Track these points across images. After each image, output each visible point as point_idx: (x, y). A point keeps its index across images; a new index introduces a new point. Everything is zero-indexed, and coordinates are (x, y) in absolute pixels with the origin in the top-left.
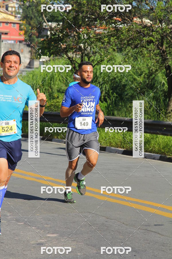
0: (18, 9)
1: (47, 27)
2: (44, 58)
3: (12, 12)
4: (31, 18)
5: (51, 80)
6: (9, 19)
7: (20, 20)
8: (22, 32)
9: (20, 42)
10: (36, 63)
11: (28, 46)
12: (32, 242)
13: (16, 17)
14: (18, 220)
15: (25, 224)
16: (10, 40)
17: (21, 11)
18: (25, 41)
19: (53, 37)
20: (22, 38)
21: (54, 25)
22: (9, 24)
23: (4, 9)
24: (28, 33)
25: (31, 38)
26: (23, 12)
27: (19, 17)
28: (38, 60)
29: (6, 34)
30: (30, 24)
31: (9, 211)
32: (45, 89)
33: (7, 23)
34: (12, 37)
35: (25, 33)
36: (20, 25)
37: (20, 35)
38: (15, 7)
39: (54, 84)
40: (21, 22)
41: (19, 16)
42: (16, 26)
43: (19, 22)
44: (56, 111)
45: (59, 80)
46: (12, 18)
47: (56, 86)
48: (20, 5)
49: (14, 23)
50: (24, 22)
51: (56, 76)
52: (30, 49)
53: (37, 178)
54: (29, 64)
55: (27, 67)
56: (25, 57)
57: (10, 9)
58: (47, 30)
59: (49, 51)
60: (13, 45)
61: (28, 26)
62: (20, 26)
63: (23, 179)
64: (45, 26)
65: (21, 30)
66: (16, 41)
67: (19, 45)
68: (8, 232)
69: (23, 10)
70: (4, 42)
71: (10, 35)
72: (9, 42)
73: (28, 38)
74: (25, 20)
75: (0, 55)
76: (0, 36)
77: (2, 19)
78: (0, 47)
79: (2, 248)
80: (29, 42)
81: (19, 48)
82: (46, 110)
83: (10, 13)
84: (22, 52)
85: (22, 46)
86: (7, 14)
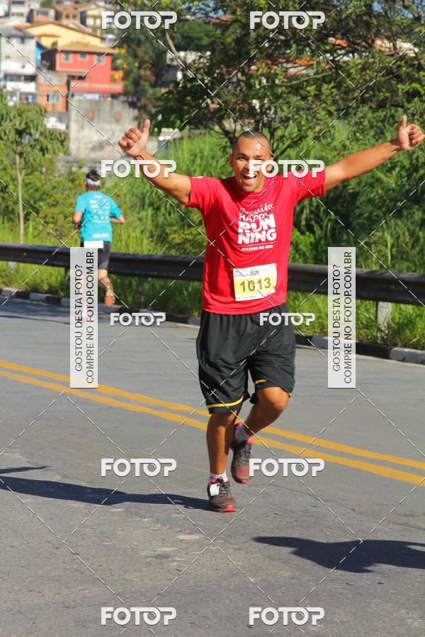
1: (175, 63)
2: (168, 134)
3: (94, 29)
4: (139, 43)
6: (87, 45)
7: (114, 48)
8: (119, 75)
9: (114, 96)
11: (132, 105)
12: (145, 553)
13: (103, 39)
15: (128, 511)
16: (90, 92)
18: (126, 93)
19: (189, 86)
20: (119, 87)
21: (191, 57)
22: (88, 56)
23: (77, 22)
24: (132, 76)
25: (139, 88)
27: (110, 40)
28: (154, 138)
29: (81, 78)
30: (136, 56)
33: (83, 53)
34: (96, 86)
35: (124, 78)
36: (114, 58)
37: (113, 81)
38: (101, 18)
40: (116, 51)
41: (110, 36)
42: (105, 61)
43: (112, 51)
46: (95, 43)
49: (100, 54)
50: (123, 51)
52: (136, 112)
53: (155, 408)
57: (90, 22)
58: (176, 68)
59: (181, 118)
60: (97, 103)
61: (130, 59)
62: (113, 61)
63: (121, 408)
64: (172, 60)
65: (115, 68)
66: (103, 94)
67: (112, 104)
68: (88, 530)
70: (77, 98)
71: (91, 82)
72: (89, 97)
73: (131, 88)
74: (125, 46)
75: (67, 127)
76: (68, 84)
77: (72, 44)
78: (67, 109)
79: (75, 566)
80: (133, 97)
81: (111, 111)
82: (173, 252)
83: (90, 30)
84: (118, 121)
85: (119, 106)
86: (84, 32)
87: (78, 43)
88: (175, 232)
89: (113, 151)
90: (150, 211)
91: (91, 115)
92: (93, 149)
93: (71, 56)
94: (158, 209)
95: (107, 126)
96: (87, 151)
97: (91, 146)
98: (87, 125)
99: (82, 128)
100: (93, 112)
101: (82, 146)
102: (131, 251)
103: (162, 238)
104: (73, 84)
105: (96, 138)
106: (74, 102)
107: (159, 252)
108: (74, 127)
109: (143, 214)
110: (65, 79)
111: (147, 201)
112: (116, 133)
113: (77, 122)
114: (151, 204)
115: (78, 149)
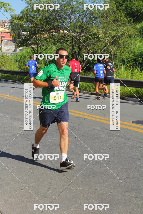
0: (9, 26)
1: (22, 34)
2: (21, 48)
3: (7, 28)
4: (15, 30)
5: (24, 57)
6: (5, 31)
7: (10, 31)
8: (11, 36)
9: (11, 41)
10: (18, 50)
11: (14, 42)
12: (18, 127)
13: (8, 30)
14: (11, 118)
15: (14, 119)
16: (6, 40)
17: (11, 27)
18: (13, 40)
19: (25, 39)
20: (11, 39)
21: (25, 33)
22: (5, 33)
23: (3, 26)
24: (14, 37)
25: (15, 39)
26: (11, 28)
27: (10, 30)
28: (18, 49)
29: (4, 37)
30: (15, 33)
31: (7, 114)
32: (22, 61)
33: (4, 32)
34: (7, 39)
35: (13, 37)
36: (10, 33)
37: (10, 38)
38: (8, 26)
39: (26, 59)
40: (11, 32)
41: (10, 29)
42: (9, 34)
43: (10, 32)
44: (26, 71)
45: (28, 57)
46: (7, 30)
47: (27, 60)
48: (10, 25)
49: (8, 32)
50: (12, 32)
51: (27, 56)
52: (15, 44)
53: (19, 100)
54: (15, 50)
55: (14, 52)
56: (13, 47)
57: (6, 26)
58: (22, 35)
59: (23, 45)
60: (7, 42)
61: (13, 33)
62: (10, 34)
63: (13, 100)
64: (21, 34)
65: (11, 35)
66: (9, 40)
67: (10, 42)
68: (7, 123)
69: (12, 27)
70: (3, 41)
71: (6, 38)
72: (6, 41)
73: (14, 39)
74: (13, 31)
75: (2, 46)
76: (2, 38)
77: (2, 30)
78: (2, 43)
79: (5, 130)
80: (14, 41)
81: (10, 43)
82: (22, 70)
83: (6, 28)
84: (11, 45)
85: (11, 42)
86: (5, 28)
87: (3, 30)
88: (23, 67)
89: (10, 51)
90: (18, 63)
91: (6, 44)
92: (7, 51)
93: (2, 33)
94: (19, 62)
95: (9, 46)
96: (5, 51)
97: (6, 50)
98: (5, 46)
99: (5, 47)
100: (6, 43)
101: (5, 50)
102: (14, 70)
103: (20, 68)
104: (3, 38)
105: (7, 49)
106: (3, 42)
107: (20, 70)
108: (3, 46)
109: (16, 63)
110: (1, 37)
111: (17, 61)
112: (11, 48)
113: (3, 45)
114: (18, 61)
115: (4, 51)
